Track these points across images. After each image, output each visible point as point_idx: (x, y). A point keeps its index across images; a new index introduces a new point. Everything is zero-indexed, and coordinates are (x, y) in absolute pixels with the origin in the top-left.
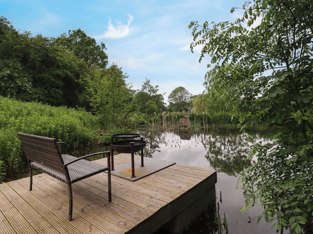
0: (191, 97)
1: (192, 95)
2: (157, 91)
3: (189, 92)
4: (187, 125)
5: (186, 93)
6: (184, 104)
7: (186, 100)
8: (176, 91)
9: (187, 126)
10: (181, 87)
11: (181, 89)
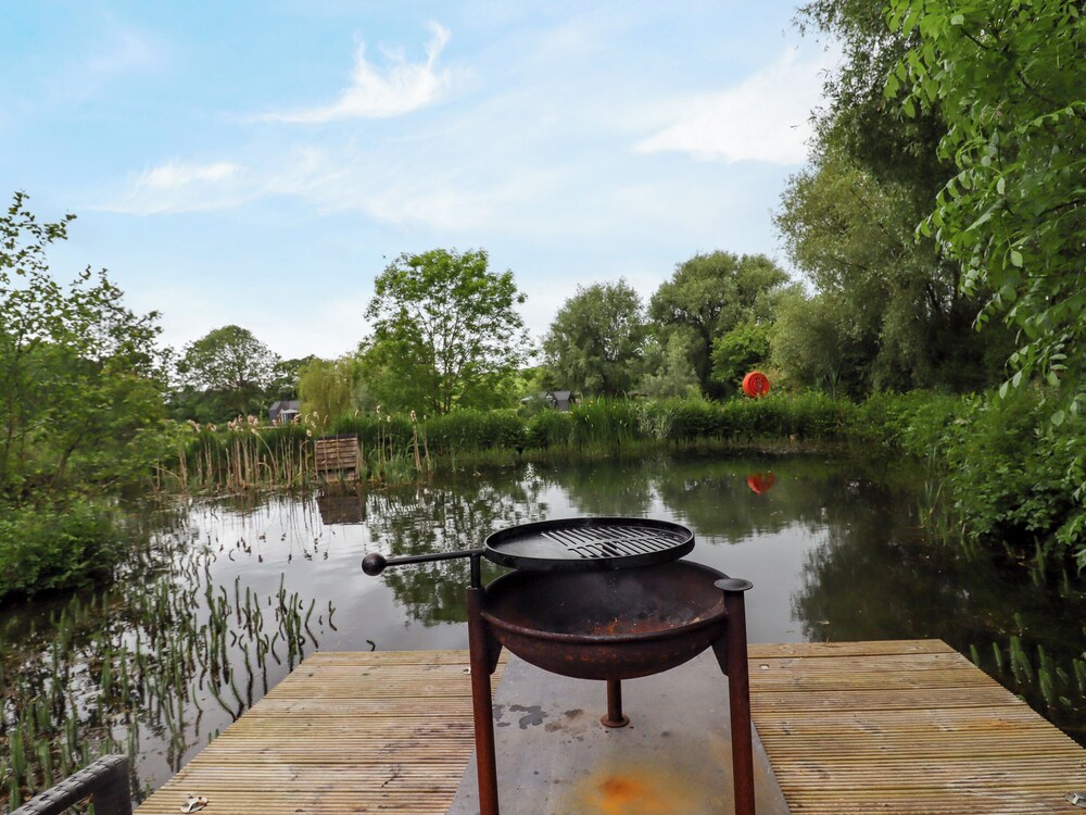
0: (278, 366)
1: (279, 358)
2: (156, 333)
3: (268, 349)
4: (353, 465)
5: (255, 351)
6: (250, 389)
7: (256, 375)
8: (211, 344)
9: (353, 469)
10: (235, 327)
11: (235, 335)
